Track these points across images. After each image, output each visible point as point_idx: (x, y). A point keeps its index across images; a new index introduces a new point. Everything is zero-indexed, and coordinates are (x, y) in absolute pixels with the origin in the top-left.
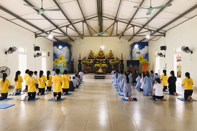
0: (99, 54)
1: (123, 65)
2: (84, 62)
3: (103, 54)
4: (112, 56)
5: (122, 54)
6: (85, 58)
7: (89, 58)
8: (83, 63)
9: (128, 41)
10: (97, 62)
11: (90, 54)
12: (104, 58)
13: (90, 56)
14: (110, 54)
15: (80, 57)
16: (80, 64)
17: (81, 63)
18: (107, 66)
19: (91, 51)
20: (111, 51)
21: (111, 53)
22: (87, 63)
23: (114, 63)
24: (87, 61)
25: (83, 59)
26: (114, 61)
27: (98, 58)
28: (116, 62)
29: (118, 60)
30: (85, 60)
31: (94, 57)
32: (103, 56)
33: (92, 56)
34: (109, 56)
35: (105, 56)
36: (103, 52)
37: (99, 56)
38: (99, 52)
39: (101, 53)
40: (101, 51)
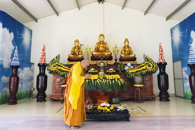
0: (97, 50)
1: (166, 77)
2: (54, 69)
3: (106, 49)
4: (130, 54)
5: (160, 47)
6: (58, 57)
7: (70, 60)
8: (51, 72)
9: (166, 20)
10: (92, 69)
11: (75, 48)
12: (110, 58)
13: (74, 54)
14: (125, 47)
15: (44, 55)
16: (42, 74)
17: (47, 73)
18: (122, 81)
19: (77, 41)
20: (127, 40)
21: (128, 46)
22: (63, 71)
23: (140, 71)
24: (61, 67)
25: (53, 61)
26: (139, 67)
27: (94, 57)
28: (145, 68)
29: (150, 64)
30: (57, 65)
31: (83, 57)
32: (107, 54)
33: (79, 54)
34: (124, 54)
35: (111, 53)
36: (106, 43)
37: (96, 54)
38: (97, 45)
39: (102, 45)
40: (101, 41)
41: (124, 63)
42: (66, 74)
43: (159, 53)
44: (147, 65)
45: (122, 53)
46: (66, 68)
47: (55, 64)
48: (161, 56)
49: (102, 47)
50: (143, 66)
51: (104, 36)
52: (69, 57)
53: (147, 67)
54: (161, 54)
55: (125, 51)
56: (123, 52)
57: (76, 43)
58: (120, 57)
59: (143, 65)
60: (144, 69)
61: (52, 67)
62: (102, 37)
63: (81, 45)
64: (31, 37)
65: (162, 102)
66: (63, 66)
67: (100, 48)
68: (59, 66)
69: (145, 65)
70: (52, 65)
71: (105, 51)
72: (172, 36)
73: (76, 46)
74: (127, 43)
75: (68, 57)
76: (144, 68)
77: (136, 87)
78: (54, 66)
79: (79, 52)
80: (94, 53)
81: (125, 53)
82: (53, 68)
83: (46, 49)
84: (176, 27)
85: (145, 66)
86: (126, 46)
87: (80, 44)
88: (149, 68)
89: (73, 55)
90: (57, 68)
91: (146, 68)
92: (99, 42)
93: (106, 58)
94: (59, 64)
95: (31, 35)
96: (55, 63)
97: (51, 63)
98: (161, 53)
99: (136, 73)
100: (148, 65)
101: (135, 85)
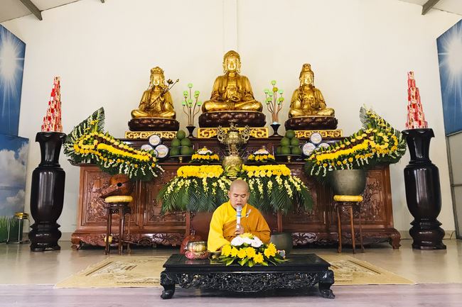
0: (219, 96)
2: (85, 149)
4: (317, 108)
5: (411, 83)
6: (99, 115)
8: (77, 159)
9: (424, 12)
10: (204, 151)
12: (258, 120)
13: (147, 107)
15: (56, 107)
17: (64, 161)
18: (297, 182)
19: (158, 72)
21: (312, 87)
22: (115, 157)
23: (350, 156)
24: (109, 143)
25: (82, 128)
26: (348, 143)
27: (209, 117)
28: (366, 149)
29: (381, 134)
30: (95, 137)
31: (174, 117)
32: (247, 107)
33: (163, 110)
34: (299, 109)
35: (261, 104)
36: (245, 78)
37: (214, 110)
38: (218, 83)
39: (232, 84)
40: (229, 72)
41: (299, 134)
42: (121, 167)
43: (408, 103)
44: (372, 138)
45: (292, 106)
46: (122, 149)
47: (88, 137)
48: (414, 110)
49: (232, 90)
50: (360, 142)
51: (238, 57)
52: (133, 116)
53: (373, 144)
54: (414, 106)
55: (302, 101)
56: (298, 103)
57: (156, 77)
58: (287, 119)
59: (359, 138)
60: (364, 150)
61: (81, 143)
62: (232, 60)
63: (170, 82)
64: (22, 63)
65: (422, 251)
66: (112, 141)
67: (228, 91)
68: (102, 141)
69: (366, 138)
70: (79, 137)
71: (242, 101)
72: (440, 59)
73: (154, 87)
74: (308, 75)
75: (131, 118)
76: (364, 146)
77: (341, 203)
78: (86, 143)
79: (163, 103)
80: (207, 107)
81: (302, 105)
82: (83, 147)
83: (62, 91)
84: (455, 31)
85: (366, 141)
86: (305, 85)
87: (166, 79)
88: (378, 146)
89: (144, 111)
90: (96, 146)
91: (370, 147)
92: (223, 74)
93: (246, 121)
94: (101, 135)
95: (23, 54)
96: (90, 131)
97: (78, 133)
98: (414, 101)
99: (339, 163)
100: (375, 139)
101: (337, 198)
